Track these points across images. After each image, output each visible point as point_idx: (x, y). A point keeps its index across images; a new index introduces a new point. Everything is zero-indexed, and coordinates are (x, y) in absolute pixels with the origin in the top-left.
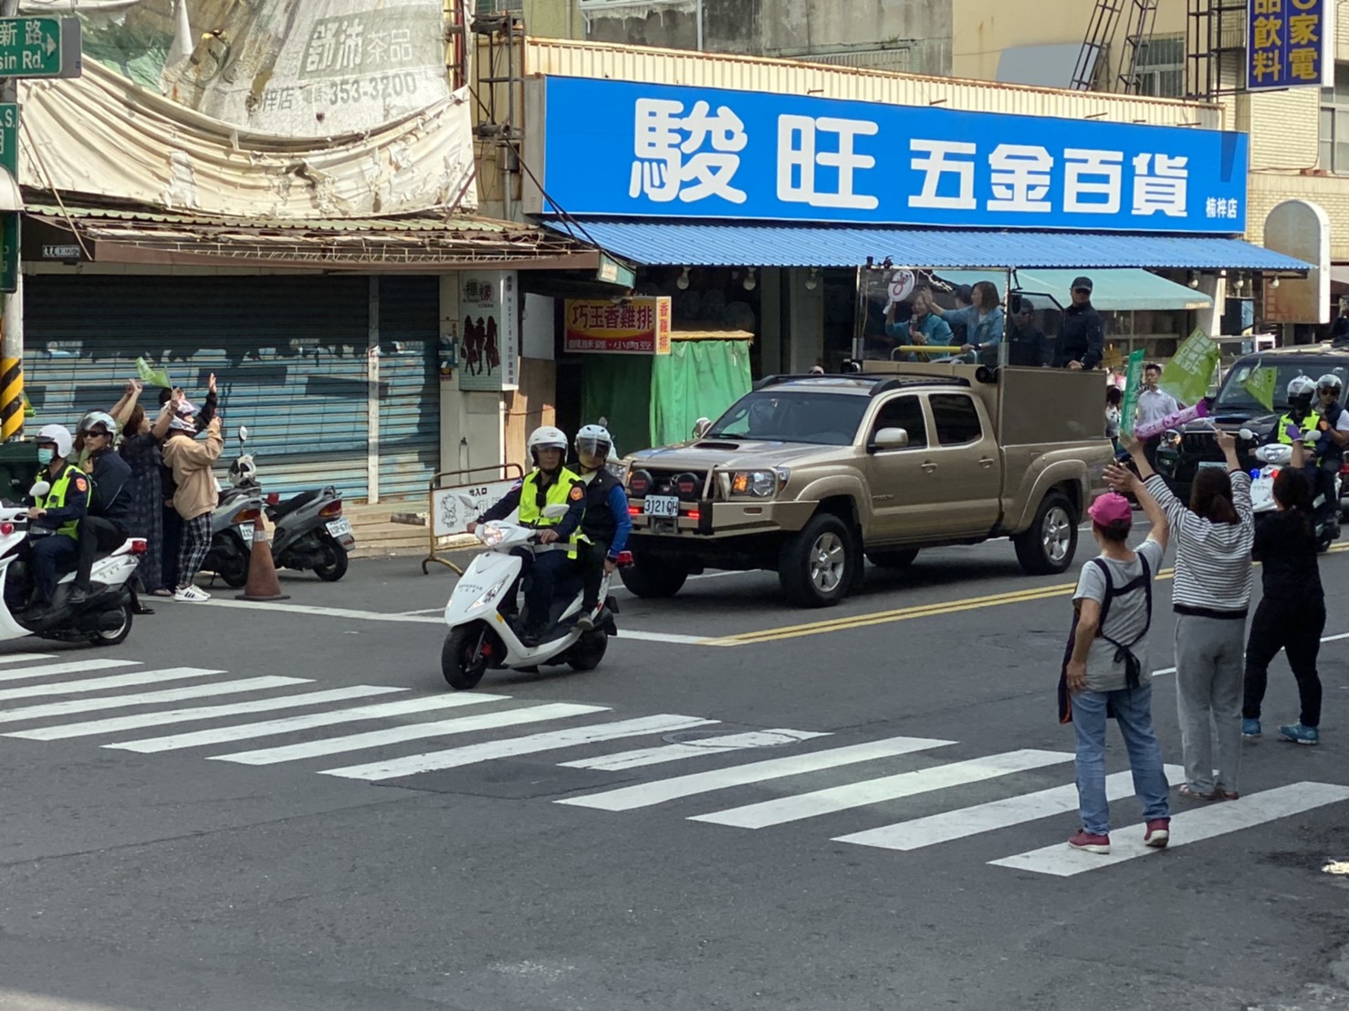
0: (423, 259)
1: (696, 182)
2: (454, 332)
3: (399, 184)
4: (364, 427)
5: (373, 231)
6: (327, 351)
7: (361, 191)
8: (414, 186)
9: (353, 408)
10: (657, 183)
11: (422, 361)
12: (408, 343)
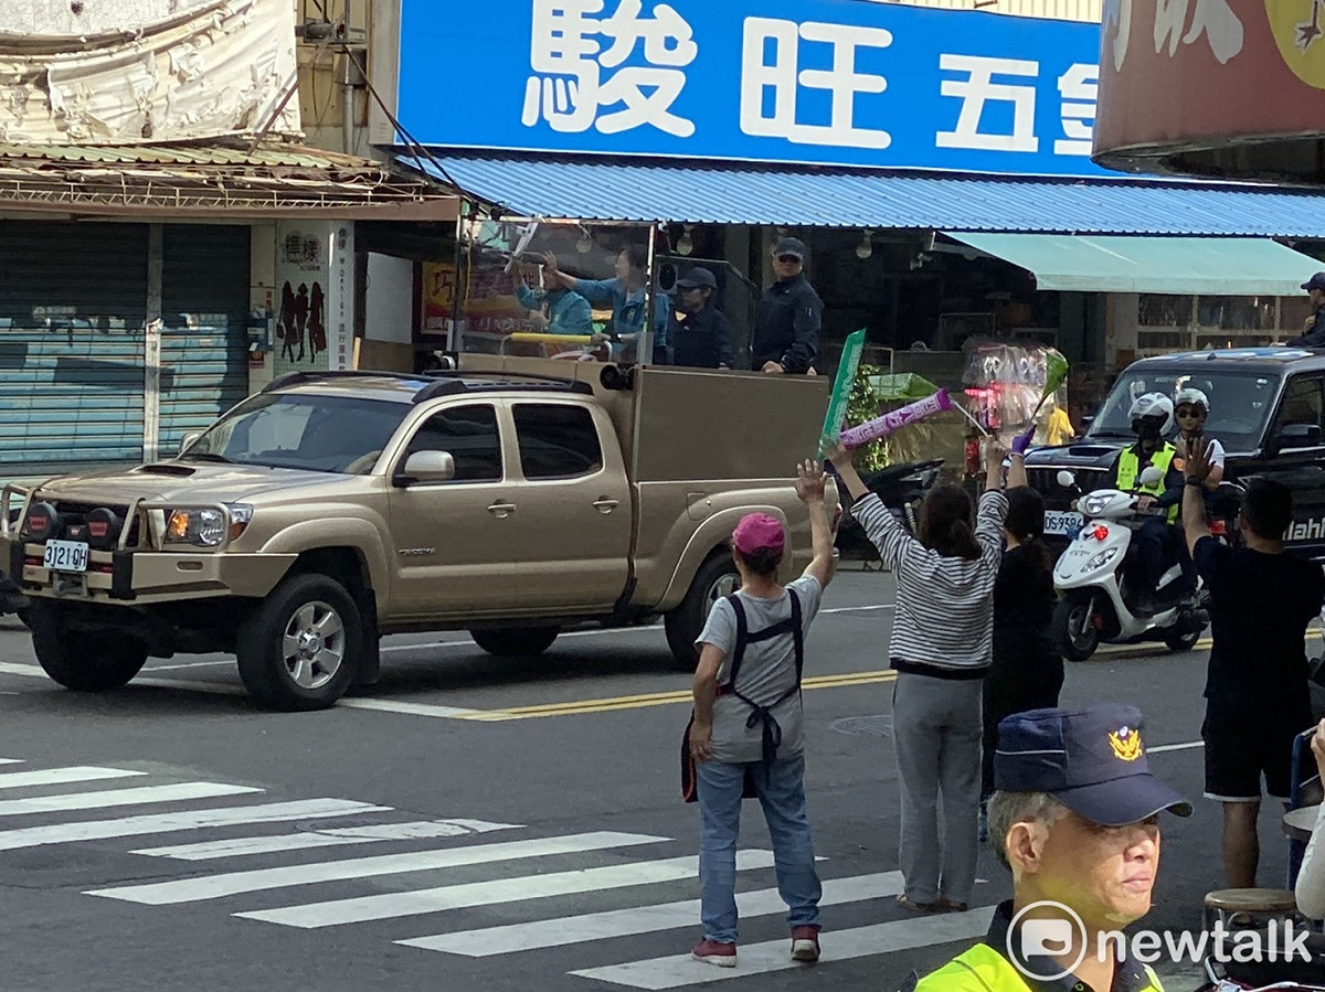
0: (202, 203)
1: (620, 106)
2: (269, 302)
3: (180, 102)
4: (137, 428)
5: (141, 164)
6: (86, 324)
7: (125, 110)
8: (201, 105)
9: (122, 402)
10: (563, 106)
11: (223, 342)
12: (203, 317)
